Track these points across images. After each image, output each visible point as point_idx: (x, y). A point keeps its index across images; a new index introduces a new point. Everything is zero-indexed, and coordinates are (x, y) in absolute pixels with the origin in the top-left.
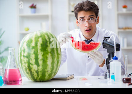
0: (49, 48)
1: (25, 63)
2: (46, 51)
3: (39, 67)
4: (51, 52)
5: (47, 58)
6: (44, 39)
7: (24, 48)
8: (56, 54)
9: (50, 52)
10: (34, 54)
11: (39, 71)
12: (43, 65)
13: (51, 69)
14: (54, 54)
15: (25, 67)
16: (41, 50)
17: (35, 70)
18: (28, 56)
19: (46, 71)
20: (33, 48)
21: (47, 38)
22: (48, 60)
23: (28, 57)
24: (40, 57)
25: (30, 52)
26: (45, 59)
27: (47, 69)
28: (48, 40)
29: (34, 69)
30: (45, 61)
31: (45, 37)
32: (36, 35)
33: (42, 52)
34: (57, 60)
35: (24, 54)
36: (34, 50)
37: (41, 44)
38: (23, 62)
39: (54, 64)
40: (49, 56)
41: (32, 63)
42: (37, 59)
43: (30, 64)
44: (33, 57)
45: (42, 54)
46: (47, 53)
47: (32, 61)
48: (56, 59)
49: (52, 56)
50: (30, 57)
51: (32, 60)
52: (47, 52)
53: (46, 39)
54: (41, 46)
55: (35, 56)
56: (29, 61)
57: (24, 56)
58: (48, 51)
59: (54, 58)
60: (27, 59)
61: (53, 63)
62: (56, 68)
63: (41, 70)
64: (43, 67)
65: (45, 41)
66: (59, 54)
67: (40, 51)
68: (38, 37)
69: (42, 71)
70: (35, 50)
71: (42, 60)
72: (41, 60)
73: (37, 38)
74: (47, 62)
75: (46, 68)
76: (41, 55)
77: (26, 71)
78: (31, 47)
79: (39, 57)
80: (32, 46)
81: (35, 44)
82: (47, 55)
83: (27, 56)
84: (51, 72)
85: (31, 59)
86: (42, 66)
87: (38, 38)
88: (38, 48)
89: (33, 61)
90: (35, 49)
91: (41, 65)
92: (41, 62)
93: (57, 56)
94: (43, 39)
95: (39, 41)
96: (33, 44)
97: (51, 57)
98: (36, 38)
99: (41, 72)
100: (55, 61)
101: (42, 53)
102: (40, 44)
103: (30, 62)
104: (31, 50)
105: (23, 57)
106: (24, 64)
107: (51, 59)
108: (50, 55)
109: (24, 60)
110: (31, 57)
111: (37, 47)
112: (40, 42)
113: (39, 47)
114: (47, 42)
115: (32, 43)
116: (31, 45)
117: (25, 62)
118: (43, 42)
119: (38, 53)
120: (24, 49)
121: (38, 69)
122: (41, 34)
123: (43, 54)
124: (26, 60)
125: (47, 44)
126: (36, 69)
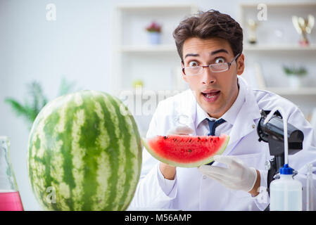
0: (103, 139)
1: (39, 177)
2: (94, 145)
3: (73, 191)
4: (110, 150)
5: (96, 165)
6: (91, 112)
7: (38, 136)
8: (122, 156)
9: (106, 150)
10: (61, 155)
11: (74, 199)
12: (83, 185)
13: (108, 196)
14: (118, 155)
15: (40, 187)
16: (82, 144)
17: (63, 197)
18: (46, 158)
19: (93, 201)
20: (61, 136)
21: (99, 111)
22: (99, 172)
23: (46, 161)
24: (78, 162)
25: (52, 149)
26: (92, 168)
27: (97, 196)
28: (101, 116)
29: (61, 194)
30: (89, 173)
31: (94, 108)
32: (72, 102)
33: (84, 150)
34: (125, 171)
35: (37, 152)
36: (61, 142)
37: (82, 128)
38: (35, 174)
39: (116, 183)
40: (103, 160)
41: (55, 178)
42: (68, 166)
43: (52, 179)
44: (58, 160)
45: (84, 154)
46: (98, 153)
47: (55, 172)
48: (121, 169)
49: (111, 159)
50: (51, 161)
51: (57, 169)
52: (97, 149)
53: (96, 115)
54: (80, 133)
55: (63, 159)
56: (50, 172)
57: (37, 159)
58: (99, 145)
59: (118, 165)
60: (44, 167)
61: (113, 179)
62: (122, 192)
63: (80, 197)
64: (84, 189)
65: (93, 119)
66: (134, 156)
67: (78, 145)
68: (76, 109)
69: (83, 200)
70: (64, 143)
71: (82, 172)
72: (80, 170)
73: (73, 110)
74: (96, 175)
75: (94, 193)
76: (81, 157)
77: (42, 198)
78: (55, 135)
79: (74, 163)
80: (58, 132)
81: (65, 127)
82: (95, 157)
83: (44, 158)
84: (107, 203)
85: (53, 167)
86: (82, 188)
87: (75, 112)
88: (73, 139)
89: (58, 174)
90: (64, 140)
91: (81, 184)
92: (78, 177)
93: (125, 159)
94: (87, 113)
95: (76, 118)
96: (61, 128)
97: (108, 162)
98: (69, 110)
99: (79, 202)
100: (119, 174)
101: (82, 152)
102: (79, 127)
103: (52, 175)
104: (54, 144)
105: (33, 160)
106: (36, 180)
107: (109, 168)
108: (106, 159)
109: (37, 170)
110: (54, 163)
111: (71, 136)
112: (78, 122)
113: (76, 135)
114: (98, 121)
115: (57, 125)
116: (55, 129)
117: (39, 174)
118: (87, 121)
119: (73, 152)
120: (38, 141)
121: (72, 195)
122: (84, 100)
123: (87, 155)
124: (41, 168)
125: (98, 127)
126: (67, 195)
